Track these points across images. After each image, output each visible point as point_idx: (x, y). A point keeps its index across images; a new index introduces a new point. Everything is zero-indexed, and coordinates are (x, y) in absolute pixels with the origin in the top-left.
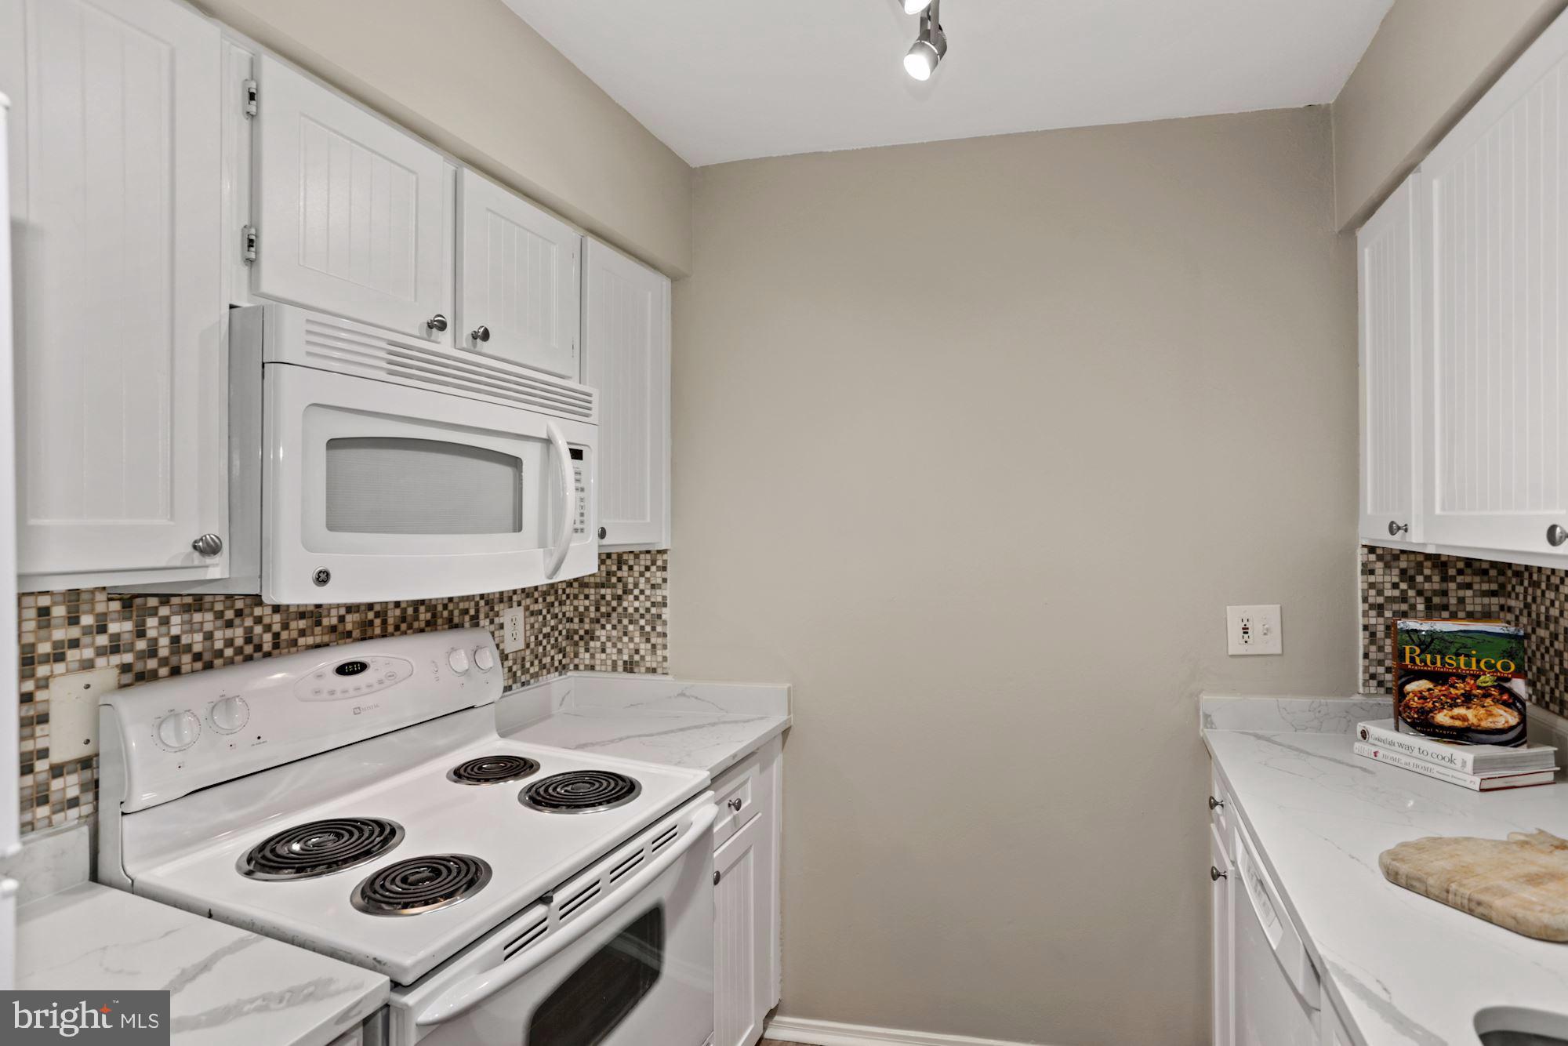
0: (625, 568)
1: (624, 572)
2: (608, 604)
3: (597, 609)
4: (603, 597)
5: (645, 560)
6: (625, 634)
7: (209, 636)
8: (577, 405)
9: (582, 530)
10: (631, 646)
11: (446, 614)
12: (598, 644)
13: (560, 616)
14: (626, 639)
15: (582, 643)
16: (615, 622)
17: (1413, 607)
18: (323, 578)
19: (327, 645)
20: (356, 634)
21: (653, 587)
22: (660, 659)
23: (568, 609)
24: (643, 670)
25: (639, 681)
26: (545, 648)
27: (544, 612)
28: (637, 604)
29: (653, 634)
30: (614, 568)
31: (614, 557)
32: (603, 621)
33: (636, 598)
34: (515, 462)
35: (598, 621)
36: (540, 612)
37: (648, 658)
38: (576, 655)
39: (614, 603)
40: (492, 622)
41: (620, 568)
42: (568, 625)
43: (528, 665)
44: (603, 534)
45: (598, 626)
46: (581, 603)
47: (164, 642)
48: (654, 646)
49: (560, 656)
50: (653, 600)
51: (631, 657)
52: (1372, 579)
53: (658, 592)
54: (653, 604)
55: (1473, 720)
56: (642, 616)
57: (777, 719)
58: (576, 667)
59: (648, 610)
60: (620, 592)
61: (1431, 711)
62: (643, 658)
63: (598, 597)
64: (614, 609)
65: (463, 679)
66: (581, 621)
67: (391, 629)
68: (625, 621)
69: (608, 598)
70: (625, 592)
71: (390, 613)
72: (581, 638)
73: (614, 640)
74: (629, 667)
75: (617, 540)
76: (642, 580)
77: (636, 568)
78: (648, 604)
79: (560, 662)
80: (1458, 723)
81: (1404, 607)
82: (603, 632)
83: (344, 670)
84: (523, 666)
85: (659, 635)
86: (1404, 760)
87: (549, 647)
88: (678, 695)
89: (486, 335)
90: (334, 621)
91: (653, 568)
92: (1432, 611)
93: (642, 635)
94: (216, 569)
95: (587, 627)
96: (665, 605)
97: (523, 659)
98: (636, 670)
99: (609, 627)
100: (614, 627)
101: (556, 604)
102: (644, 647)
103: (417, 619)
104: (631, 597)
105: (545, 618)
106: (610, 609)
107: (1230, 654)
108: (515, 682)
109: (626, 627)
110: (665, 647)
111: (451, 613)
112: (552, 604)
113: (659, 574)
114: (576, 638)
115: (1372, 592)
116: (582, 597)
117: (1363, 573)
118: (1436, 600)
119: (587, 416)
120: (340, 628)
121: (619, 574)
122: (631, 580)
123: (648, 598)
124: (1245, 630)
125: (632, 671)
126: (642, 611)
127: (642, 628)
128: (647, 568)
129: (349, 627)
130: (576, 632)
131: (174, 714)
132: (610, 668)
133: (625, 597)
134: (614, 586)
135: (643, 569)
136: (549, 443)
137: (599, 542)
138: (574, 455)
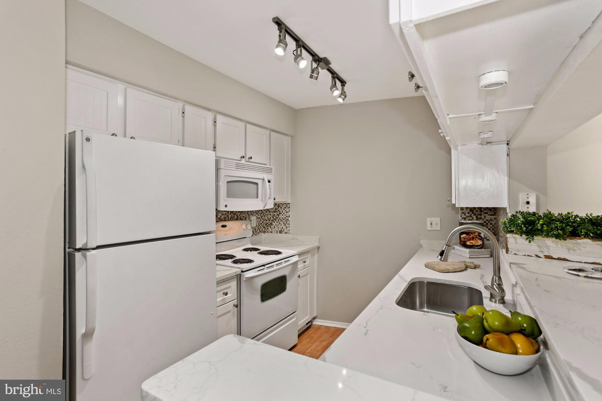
0: (280, 208)
1: (280, 209)
2: (276, 216)
3: (273, 218)
4: (274, 215)
5: (285, 206)
6: (280, 224)
8: (269, 171)
9: (270, 198)
10: (281, 227)
11: (240, 217)
12: (273, 226)
13: (264, 219)
14: (280, 225)
15: (269, 226)
16: (277, 221)
17: (473, 218)
18: (226, 206)
19: (218, 221)
20: (223, 220)
21: (287, 212)
22: (288, 230)
23: (266, 218)
24: (284, 233)
25: (283, 235)
26: (260, 227)
27: (260, 218)
28: (282, 216)
29: (287, 224)
30: (277, 208)
31: (277, 205)
32: (274, 221)
33: (282, 215)
34: (257, 184)
35: (273, 221)
36: (259, 218)
37: (285, 230)
38: (268, 229)
39: (277, 216)
40: (249, 219)
41: (278, 208)
42: (266, 222)
43: (257, 230)
44: (275, 199)
45: (273, 222)
46: (269, 216)
48: (287, 227)
49: (264, 229)
50: (286, 215)
51: (281, 229)
52: (463, 211)
53: (288, 213)
54: (287, 217)
55: (474, 243)
56: (284, 219)
57: (317, 244)
58: (268, 232)
59: (285, 218)
60: (278, 213)
61: (466, 241)
62: (284, 230)
63: (273, 215)
64: (277, 218)
65: (244, 231)
66: (269, 221)
67: (229, 219)
68: (280, 221)
69: (276, 215)
70: (280, 213)
71: (229, 216)
72: (269, 225)
73: (277, 225)
74: (281, 232)
75: (278, 200)
76: (284, 211)
77: (282, 208)
78: (285, 217)
79: (264, 230)
80: (471, 244)
81: (471, 218)
82: (274, 223)
83: (223, 226)
84: (256, 230)
85: (288, 224)
86: (459, 253)
87: (261, 227)
88: (293, 239)
89: (251, 158)
90: (220, 217)
91: (287, 208)
92: (477, 219)
93: (284, 224)
95: (270, 222)
96: (289, 217)
97: (256, 229)
98: (282, 233)
99: (276, 222)
100: (277, 222)
101: (263, 216)
102: (284, 227)
103: (234, 217)
104: (281, 215)
105: (261, 219)
106: (276, 218)
107: (428, 229)
108: (254, 234)
109: (280, 222)
110: (289, 227)
111: (241, 217)
112: (262, 216)
113: (288, 209)
114: (268, 225)
115: (463, 215)
116: (269, 215)
117: (461, 210)
118: (479, 217)
119: (271, 173)
120: (220, 218)
121: (278, 209)
122: (281, 211)
123: (285, 215)
124: (431, 224)
125: (281, 233)
126: (284, 218)
127: (284, 222)
128: (285, 208)
129: (222, 218)
130: (268, 223)
132: (276, 232)
133: (280, 215)
134: (277, 212)
135: (284, 208)
136: (263, 180)
137: (274, 201)
138: (268, 182)
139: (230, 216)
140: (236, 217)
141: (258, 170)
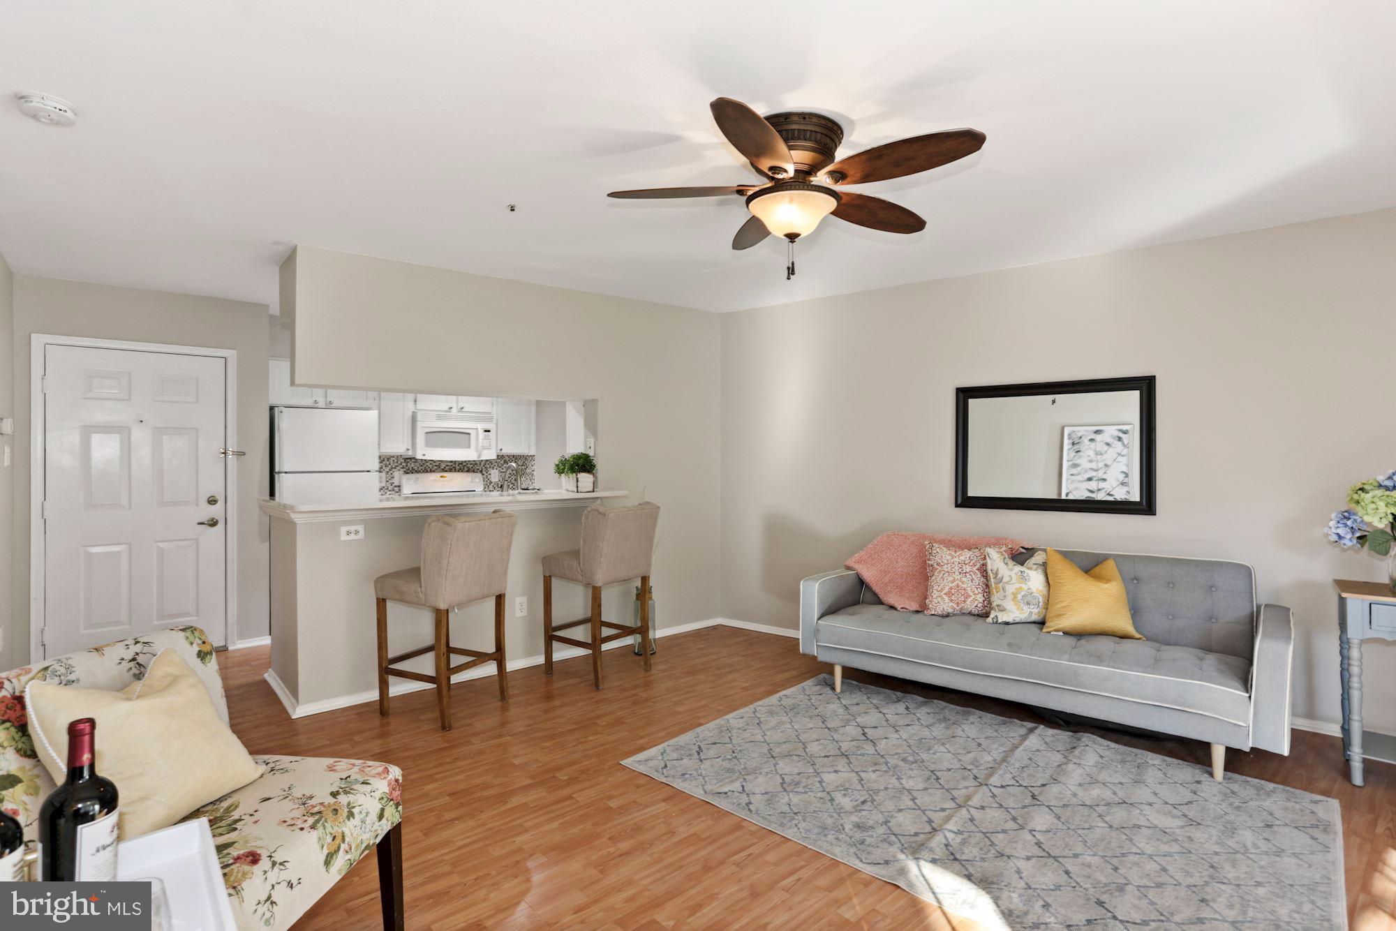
0: (528, 458)
5: (531, 459)
6: (527, 479)
7: (418, 468)
8: (490, 419)
9: (491, 449)
16: (525, 476)
18: (424, 455)
21: (532, 466)
33: (529, 468)
34: (469, 434)
44: (501, 450)
47: (411, 468)
65: (470, 483)
70: (528, 465)
75: (505, 452)
82: (522, 479)
83: (442, 477)
89: (463, 408)
93: (530, 479)
94: (410, 453)
119: (490, 422)
128: (531, 462)
131: (409, 479)
136: (477, 429)
137: (499, 451)
138: (486, 431)
139: (458, 468)
140: (466, 469)
141: (470, 419)
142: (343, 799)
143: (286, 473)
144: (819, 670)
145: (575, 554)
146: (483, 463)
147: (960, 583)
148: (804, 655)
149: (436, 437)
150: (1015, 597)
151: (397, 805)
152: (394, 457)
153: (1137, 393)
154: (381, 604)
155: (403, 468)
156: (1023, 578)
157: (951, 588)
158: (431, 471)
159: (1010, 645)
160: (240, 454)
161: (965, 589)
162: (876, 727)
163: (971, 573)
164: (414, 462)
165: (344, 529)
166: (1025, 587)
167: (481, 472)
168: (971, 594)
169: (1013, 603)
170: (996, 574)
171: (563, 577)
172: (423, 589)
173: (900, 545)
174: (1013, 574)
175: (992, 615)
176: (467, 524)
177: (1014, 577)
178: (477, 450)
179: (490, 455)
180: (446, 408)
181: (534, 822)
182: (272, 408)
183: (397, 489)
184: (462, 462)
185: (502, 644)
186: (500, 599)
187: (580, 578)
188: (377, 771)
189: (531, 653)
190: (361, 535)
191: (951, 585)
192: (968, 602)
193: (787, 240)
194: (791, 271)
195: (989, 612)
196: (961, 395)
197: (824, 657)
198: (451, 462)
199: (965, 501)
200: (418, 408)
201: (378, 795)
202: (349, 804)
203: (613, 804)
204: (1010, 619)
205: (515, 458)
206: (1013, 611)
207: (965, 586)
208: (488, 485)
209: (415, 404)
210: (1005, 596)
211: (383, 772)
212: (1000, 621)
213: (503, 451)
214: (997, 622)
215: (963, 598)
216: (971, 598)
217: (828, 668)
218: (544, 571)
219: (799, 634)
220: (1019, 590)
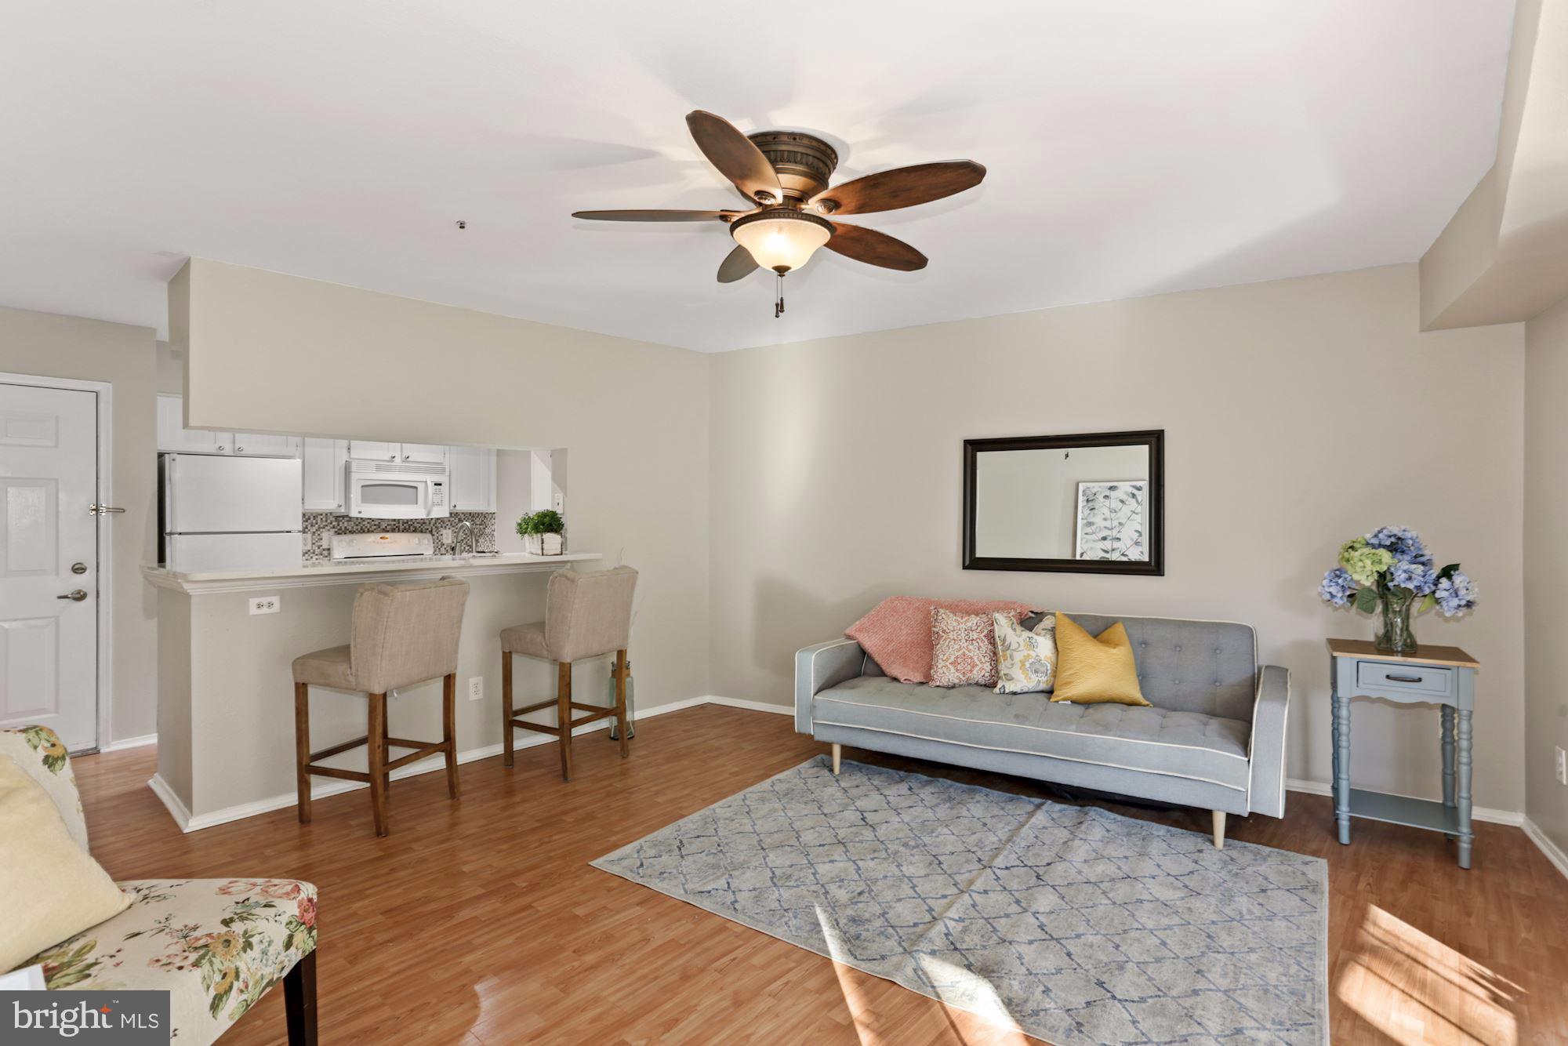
1: (487, 518)
7: (353, 527)
8: (443, 471)
9: (443, 506)
12: (480, 544)
18: (360, 512)
21: (492, 525)
22: (494, 549)
28: (488, 530)
29: (492, 541)
30: (487, 514)
32: (480, 536)
33: (488, 528)
34: (416, 488)
36: (460, 532)
37: (491, 548)
39: (483, 531)
40: (438, 533)
47: (343, 528)
48: (492, 545)
50: (492, 529)
51: (487, 548)
53: (493, 527)
56: (490, 535)
59: (491, 533)
60: (486, 524)
65: (418, 545)
67: (401, 531)
76: (490, 523)
77: (489, 518)
78: (491, 531)
83: (383, 538)
89: (408, 457)
91: (493, 521)
93: (490, 541)
94: (343, 510)
95: (477, 539)
96: (495, 531)
97: (452, 546)
100: (483, 539)
103: (409, 529)
105: (462, 534)
109: (486, 538)
110: (495, 545)
116: (475, 528)
119: (441, 474)
120: (385, 529)
128: (491, 520)
131: (342, 541)
133: (486, 528)
134: (483, 525)
136: (426, 482)
137: (452, 508)
138: (435, 485)
139: (402, 527)
140: (412, 528)
141: (417, 470)
142: (238, 927)
143: (180, 534)
144: (816, 750)
145: (540, 626)
146: (433, 521)
147: (967, 652)
148: (800, 735)
149: (374, 489)
150: (1023, 663)
151: (310, 929)
152: (321, 515)
153: (1146, 448)
154: (301, 690)
155: (334, 527)
156: (1031, 645)
157: (957, 657)
158: (369, 531)
159: (1017, 716)
160: (118, 511)
161: (971, 658)
162: (875, 811)
163: (978, 640)
164: (348, 521)
165: (253, 602)
166: (1031, 653)
167: (431, 532)
168: (978, 663)
169: (1021, 671)
170: (1004, 640)
171: (526, 653)
172: (354, 670)
173: (904, 612)
174: (1021, 640)
175: (999, 686)
176: (408, 593)
177: (1022, 643)
178: (425, 507)
179: (441, 512)
180: (387, 457)
181: (484, 939)
182: (161, 456)
183: (326, 553)
184: (408, 521)
185: (452, 733)
186: (449, 680)
187: (545, 653)
188: (284, 891)
189: (488, 742)
190: (276, 608)
191: (957, 654)
192: (975, 672)
193: (776, 273)
194: (780, 308)
195: (997, 682)
196: (969, 447)
197: (822, 736)
198: (394, 520)
199: (973, 563)
200: (352, 456)
201: (285, 919)
202: (246, 932)
203: (580, 911)
204: (1017, 689)
205: (471, 516)
206: (1021, 680)
207: (972, 654)
208: (439, 548)
209: (349, 452)
210: (1012, 664)
211: (292, 891)
212: (1007, 691)
213: (457, 508)
214: (1004, 693)
215: (969, 668)
216: (978, 668)
217: (826, 748)
218: (503, 647)
219: (793, 711)
220: (1027, 657)
